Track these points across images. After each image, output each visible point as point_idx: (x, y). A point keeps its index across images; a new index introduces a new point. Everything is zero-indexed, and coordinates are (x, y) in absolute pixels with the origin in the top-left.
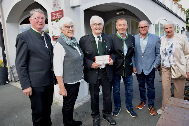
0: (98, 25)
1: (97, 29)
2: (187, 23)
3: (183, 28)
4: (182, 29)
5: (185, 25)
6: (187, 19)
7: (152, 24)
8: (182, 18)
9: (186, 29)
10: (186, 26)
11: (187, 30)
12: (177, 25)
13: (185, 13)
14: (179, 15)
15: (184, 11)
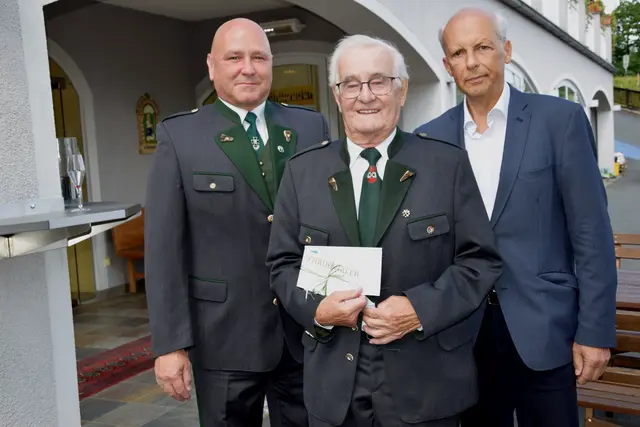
0: (365, 86)
1: (359, 106)
2: (618, 70)
3: (600, 96)
4: (595, 103)
5: (606, 84)
6: (618, 54)
7: (442, 85)
8: (592, 48)
9: (616, 102)
10: (616, 89)
11: (618, 107)
12: (568, 85)
13: (603, 25)
14: (574, 32)
15: (602, 14)
